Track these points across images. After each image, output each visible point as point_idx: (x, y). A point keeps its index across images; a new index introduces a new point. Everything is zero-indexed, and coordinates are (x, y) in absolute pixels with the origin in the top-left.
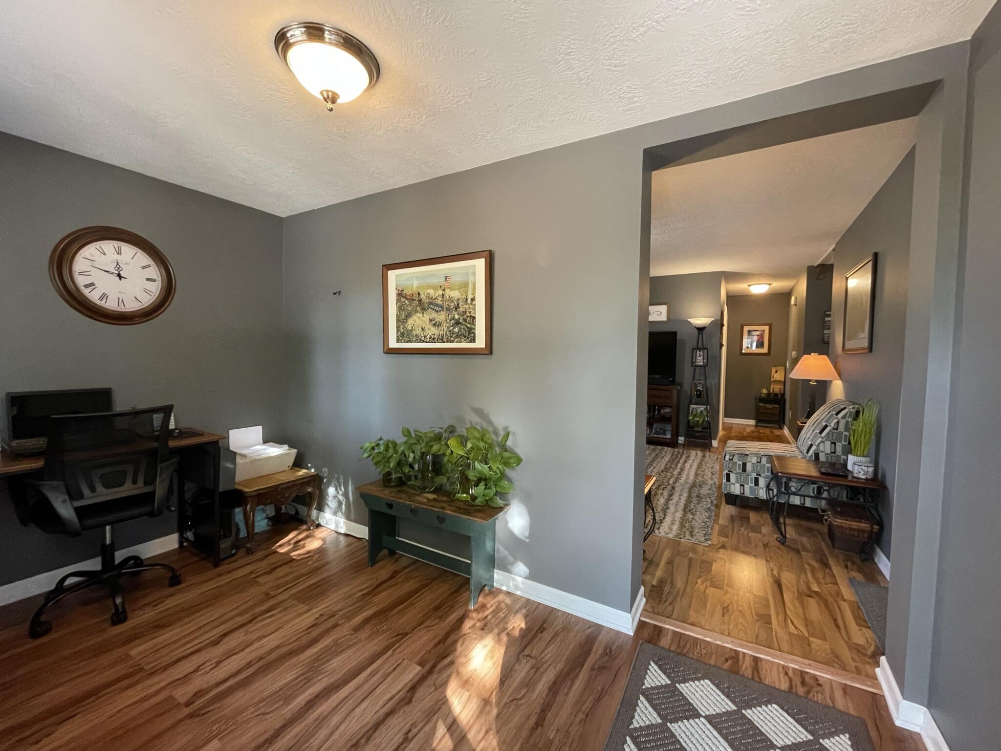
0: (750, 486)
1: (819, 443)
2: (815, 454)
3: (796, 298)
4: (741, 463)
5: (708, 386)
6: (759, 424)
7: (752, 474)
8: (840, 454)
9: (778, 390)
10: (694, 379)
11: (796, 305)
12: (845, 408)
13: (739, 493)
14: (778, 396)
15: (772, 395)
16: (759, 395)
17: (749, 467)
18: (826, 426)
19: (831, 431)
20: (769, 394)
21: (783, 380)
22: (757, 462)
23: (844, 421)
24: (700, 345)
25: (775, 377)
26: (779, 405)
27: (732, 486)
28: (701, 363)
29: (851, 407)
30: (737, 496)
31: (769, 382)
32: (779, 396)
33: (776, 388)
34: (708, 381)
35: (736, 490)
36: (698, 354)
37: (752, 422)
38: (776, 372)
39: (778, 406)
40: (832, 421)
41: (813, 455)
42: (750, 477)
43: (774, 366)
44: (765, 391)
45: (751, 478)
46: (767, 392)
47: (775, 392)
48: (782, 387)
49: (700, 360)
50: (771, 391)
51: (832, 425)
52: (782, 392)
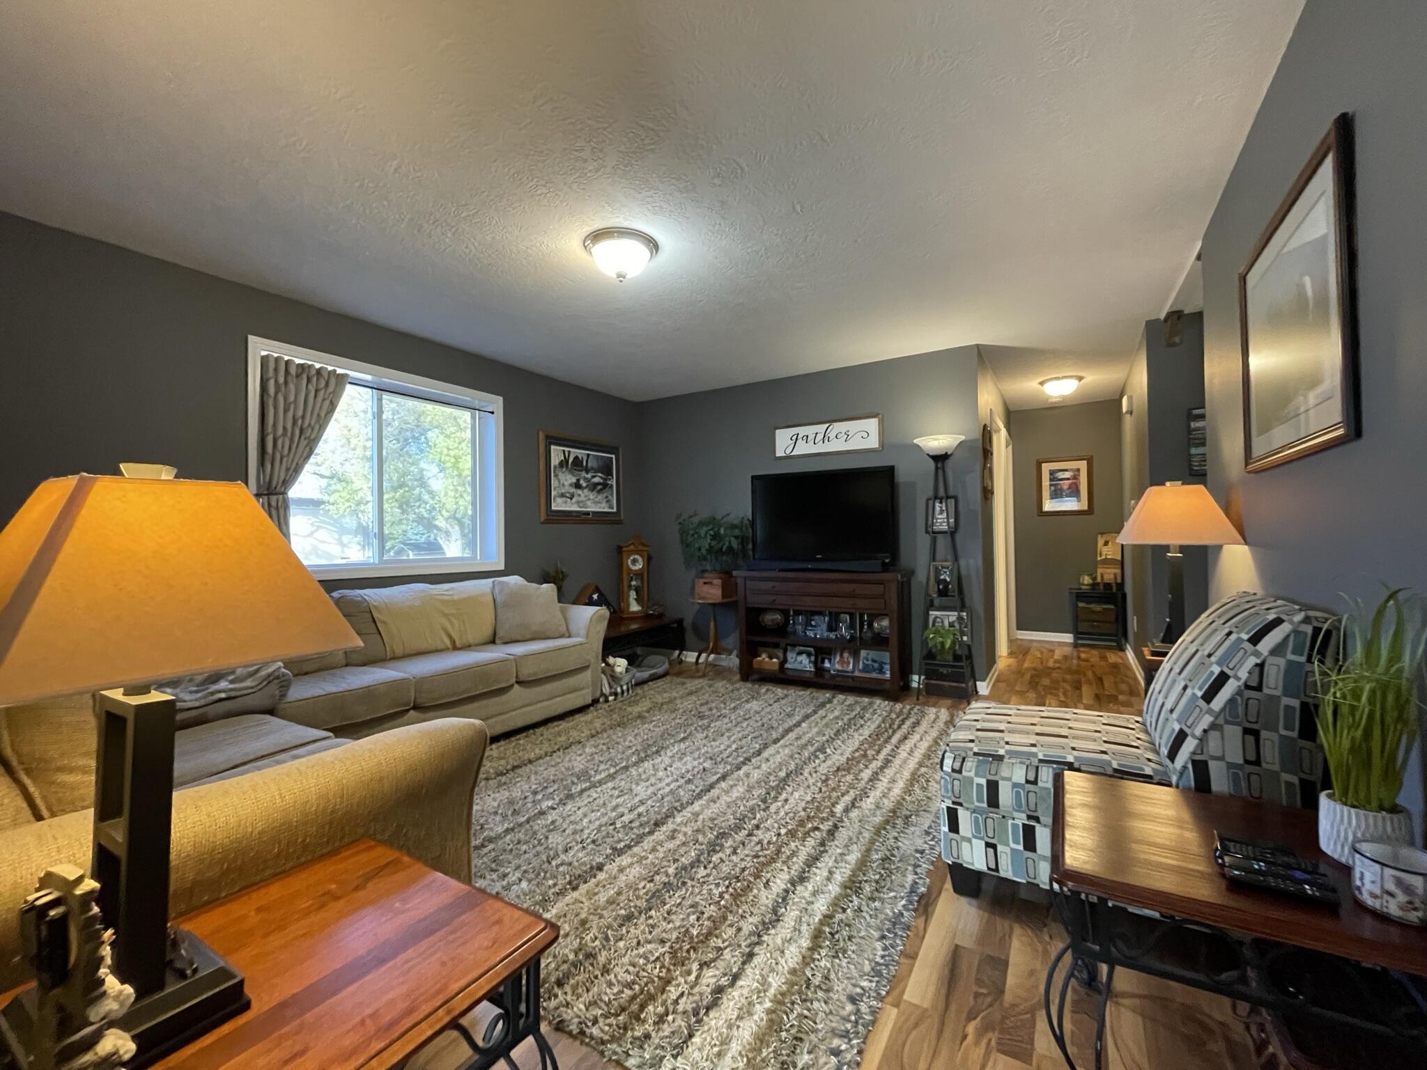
0: (1012, 850)
1: (1205, 731)
2: (1194, 762)
3: (1130, 398)
4: (983, 781)
5: (963, 572)
6: (1080, 642)
7: (1016, 814)
8: (1277, 767)
9: (1112, 576)
10: (934, 560)
11: (1130, 412)
12: (1278, 622)
13: (984, 868)
14: (1111, 589)
15: (1102, 587)
16: (1077, 586)
17: (1006, 795)
18: (1222, 679)
19: (1239, 693)
20: (1094, 585)
21: (1119, 558)
22: (1028, 782)
23: (1281, 662)
24: (942, 493)
25: (1104, 553)
26: (1116, 606)
27: (965, 845)
28: (945, 527)
29: (1298, 618)
30: (979, 874)
31: (1093, 564)
32: (1114, 589)
33: (1108, 574)
34: (962, 562)
35: (975, 857)
36: (938, 509)
37: (1068, 638)
38: (1106, 543)
39: (1112, 607)
40: (1241, 662)
41: (1190, 766)
42: (1010, 822)
43: (1102, 534)
44: (1087, 580)
45: (1015, 826)
46: (1091, 581)
47: (1105, 581)
48: (1118, 571)
49: (942, 521)
50: (1099, 580)
51: (1243, 674)
52: (1119, 580)
